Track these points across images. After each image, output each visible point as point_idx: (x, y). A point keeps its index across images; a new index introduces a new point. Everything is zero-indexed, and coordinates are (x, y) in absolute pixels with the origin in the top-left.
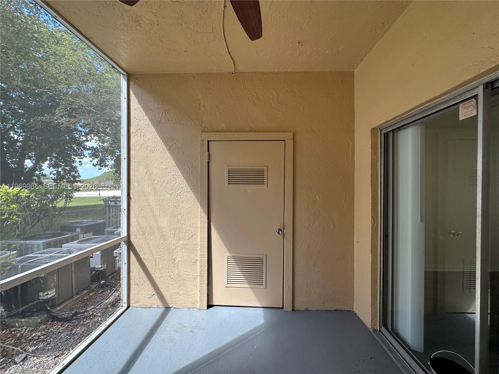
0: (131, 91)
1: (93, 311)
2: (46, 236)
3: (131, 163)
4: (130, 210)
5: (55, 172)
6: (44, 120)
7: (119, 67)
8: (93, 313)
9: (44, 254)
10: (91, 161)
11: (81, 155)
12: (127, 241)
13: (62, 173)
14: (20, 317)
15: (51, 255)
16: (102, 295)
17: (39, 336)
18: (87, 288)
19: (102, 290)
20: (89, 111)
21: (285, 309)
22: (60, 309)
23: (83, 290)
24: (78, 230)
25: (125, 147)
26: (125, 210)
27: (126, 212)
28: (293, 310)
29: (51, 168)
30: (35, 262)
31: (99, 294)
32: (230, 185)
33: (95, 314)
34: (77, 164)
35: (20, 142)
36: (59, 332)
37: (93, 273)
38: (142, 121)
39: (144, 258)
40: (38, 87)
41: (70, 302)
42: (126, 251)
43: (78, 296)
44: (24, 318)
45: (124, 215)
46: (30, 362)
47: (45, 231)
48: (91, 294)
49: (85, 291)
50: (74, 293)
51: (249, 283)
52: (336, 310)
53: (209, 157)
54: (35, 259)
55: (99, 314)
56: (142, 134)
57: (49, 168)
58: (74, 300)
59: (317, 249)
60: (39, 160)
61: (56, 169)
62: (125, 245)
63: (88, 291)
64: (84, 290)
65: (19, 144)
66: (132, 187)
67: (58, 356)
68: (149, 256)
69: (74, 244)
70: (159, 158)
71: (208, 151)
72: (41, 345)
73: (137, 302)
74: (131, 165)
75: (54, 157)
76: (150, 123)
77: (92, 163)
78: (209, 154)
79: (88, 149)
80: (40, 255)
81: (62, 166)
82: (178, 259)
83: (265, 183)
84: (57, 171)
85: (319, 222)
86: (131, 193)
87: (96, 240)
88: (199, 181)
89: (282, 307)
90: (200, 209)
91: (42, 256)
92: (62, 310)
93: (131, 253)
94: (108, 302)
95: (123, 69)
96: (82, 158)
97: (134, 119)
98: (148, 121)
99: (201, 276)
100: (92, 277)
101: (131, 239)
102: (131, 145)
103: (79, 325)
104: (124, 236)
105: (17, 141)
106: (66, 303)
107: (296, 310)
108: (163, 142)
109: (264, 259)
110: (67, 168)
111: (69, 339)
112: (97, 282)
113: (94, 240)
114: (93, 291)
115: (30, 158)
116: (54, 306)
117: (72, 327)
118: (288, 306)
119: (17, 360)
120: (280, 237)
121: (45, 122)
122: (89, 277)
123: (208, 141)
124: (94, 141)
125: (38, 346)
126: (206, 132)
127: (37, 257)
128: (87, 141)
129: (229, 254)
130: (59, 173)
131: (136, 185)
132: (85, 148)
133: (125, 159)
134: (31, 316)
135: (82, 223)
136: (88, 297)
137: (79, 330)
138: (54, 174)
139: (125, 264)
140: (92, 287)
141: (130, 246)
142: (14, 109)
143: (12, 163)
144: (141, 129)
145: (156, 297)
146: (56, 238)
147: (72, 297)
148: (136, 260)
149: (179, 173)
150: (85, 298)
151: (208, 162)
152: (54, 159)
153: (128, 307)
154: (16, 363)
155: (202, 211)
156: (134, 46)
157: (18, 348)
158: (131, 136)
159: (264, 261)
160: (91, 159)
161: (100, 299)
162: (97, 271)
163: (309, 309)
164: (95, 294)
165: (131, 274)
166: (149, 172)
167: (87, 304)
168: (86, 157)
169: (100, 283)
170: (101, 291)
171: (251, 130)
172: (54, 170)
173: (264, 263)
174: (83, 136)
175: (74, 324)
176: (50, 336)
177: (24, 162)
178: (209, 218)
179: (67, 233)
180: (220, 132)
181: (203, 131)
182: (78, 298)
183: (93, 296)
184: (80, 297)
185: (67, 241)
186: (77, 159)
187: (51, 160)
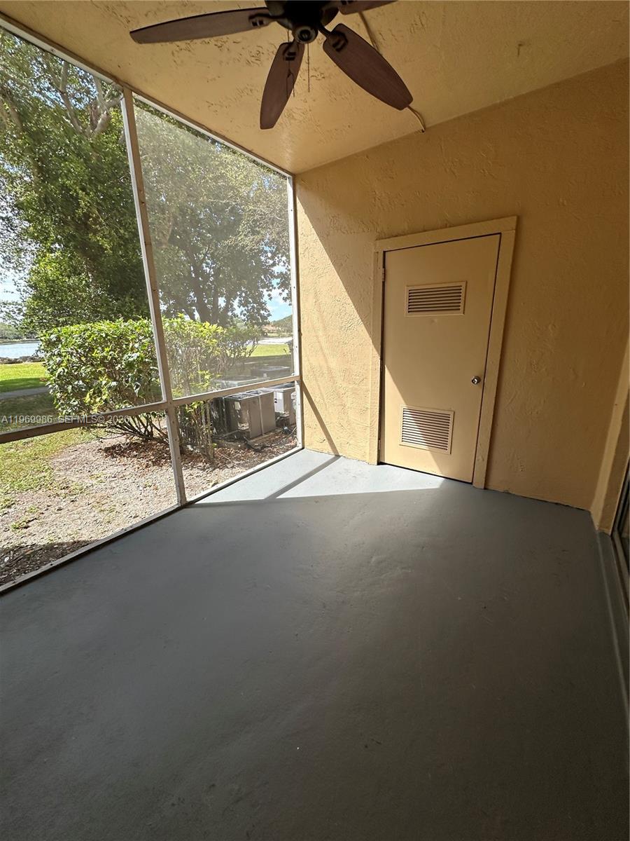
0: (297, 199)
3: (301, 292)
4: (301, 348)
5: (245, 312)
6: (229, 244)
7: (284, 171)
10: (280, 294)
11: (269, 287)
12: (300, 380)
17: (240, 457)
19: (285, 435)
20: (273, 220)
21: (474, 485)
22: (253, 441)
24: (265, 375)
25: (294, 274)
26: (296, 347)
27: (297, 349)
28: (485, 489)
29: (242, 306)
32: (410, 313)
34: (266, 298)
35: (212, 276)
37: (278, 418)
38: (309, 237)
39: (315, 401)
41: (260, 439)
42: (299, 392)
43: (266, 436)
45: (296, 353)
47: (240, 374)
48: (277, 437)
49: (272, 433)
50: (263, 432)
51: (429, 444)
52: (557, 504)
53: (385, 276)
56: (310, 254)
58: (263, 438)
59: (536, 410)
60: (229, 298)
61: (246, 307)
62: (298, 385)
63: (274, 433)
64: (270, 432)
65: (211, 279)
66: (302, 321)
68: (320, 399)
71: (384, 267)
72: (241, 462)
73: (310, 445)
74: (301, 295)
75: (244, 291)
77: (282, 296)
78: (385, 271)
79: (277, 277)
82: (348, 405)
83: (462, 308)
85: (546, 370)
86: (302, 329)
88: (372, 310)
89: (471, 482)
90: (372, 347)
92: (255, 442)
95: (287, 172)
96: (271, 290)
97: (302, 236)
98: (315, 237)
99: (371, 427)
100: (277, 422)
101: (303, 379)
102: (300, 270)
104: (297, 376)
105: (209, 275)
107: (491, 490)
108: (331, 261)
109: (452, 416)
112: (281, 428)
114: (277, 435)
115: (222, 295)
116: (249, 437)
118: (479, 482)
119: (229, 466)
120: (477, 389)
121: (231, 246)
122: (274, 422)
123: (384, 252)
124: (282, 263)
126: (382, 239)
128: (274, 264)
129: (405, 406)
130: (248, 313)
131: (306, 318)
132: (273, 276)
133: (294, 288)
136: (274, 439)
138: (244, 315)
139: (299, 404)
140: (277, 431)
141: (303, 387)
142: (203, 234)
143: (209, 303)
144: (309, 247)
145: (327, 443)
147: (262, 435)
148: (308, 402)
149: (350, 301)
150: (272, 439)
151: (384, 283)
152: (243, 294)
153: (303, 448)
154: (228, 468)
155: (375, 350)
158: (300, 259)
159: (451, 419)
160: (280, 291)
162: (281, 417)
163: (510, 492)
164: (280, 437)
165: (305, 416)
166: (318, 302)
168: (275, 288)
169: (283, 429)
171: (446, 225)
172: (244, 308)
173: (451, 422)
174: (269, 258)
177: (218, 300)
178: (382, 359)
180: (401, 235)
181: (379, 239)
183: (278, 439)
184: (268, 437)
186: (265, 293)
187: (240, 296)
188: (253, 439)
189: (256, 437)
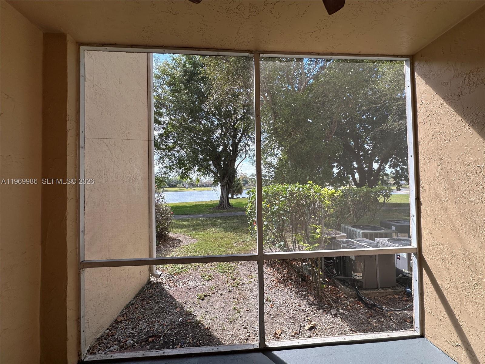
0: (416, 75)
1: (391, 314)
2: (367, 227)
3: (420, 160)
4: (421, 218)
5: (394, 172)
6: (381, 129)
7: (397, 57)
8: (391, 316)
9: (359, 242)
12: (418, 254)
13: (400, 172)
14: (342, 283)
15: (362, 244)
16: (406, 303)
17: (348, 306)
18: (393, 287)
19: (407, 298)
22: (366, 293)
23: (388, 288)
24: (394, 228)
25: (412, 143)
26: (414, 216)
27: (415, 218)
29: (392, 168)
30: (350, 246)
31: (403, 300)
33: (392, 318)
35: (370, 150)
36: (360, 312)
37: (401, 275)
39: (442, 286)
40: (377, 104)
41: (375, 292)
42: (416, 265)
43: (382, 291)
44: (343, 285)
45: (413, 223)
46: (337, 320)
48: (395, 296)
49: (390, 290)
50: (379, 286)
54: (351, 244)
55: (395, 321)
56: (433, 121)
57: (390, 168)
58: (378, 292)
60: (384, 161)
61: (395, 169)
62: (415, 258)
63: (393, 291)
65: (370, 152)
66: (422, 189)
67: (353, 331)
68: (449, 285)
69: (385, 240)
70: (461, 147)
72: (347, 313)
73: (434, 337)
74: (420, 162)
75: (393, 158)
76: (444, 102)
80: (356, 242)
81: (400, 165)
84: (396, 171)
86: (421, 197)
87: (406, 242)
91: (356, 243)
92: (367, 295)
93: (424, 271)
94: (410, 315)
97: (422, 106)
100: (398, 279)
101: (423, 254)
102: (419, 139)
103: (375, 317)
104: (413, 247)
105: (369, 150)
106: (371, 291)
108: (467, 122)
110: (404, 167)
111: (365, 323)
112: (404, 287)
113: (404, 242)
114: (397, 294)
115: (377, 162)
116: (361, 288)
117: (370, 315)
119: (333, 312)
121: (383, 130)
122: (395, 278)
125: (345, 312)
127: (353, 242)
130: (397, 172)
131: (427, 186)
133: (411, 156)
134: (347, 286)
135: (398, 221)
136: (392, 297)
137: (374, 322)
138: (394, 174)
139: (416, 280)
140: (397, 289)
141: (422, 263)
143: (366, 167)
144: (431, 115)
145: (465, 353)
146: (372, 231)
147: (377, 288)
148: (430, 282)
150: (389, 296)
152: (393, 160)
153: (422, 337)
154: (331, 313)
156: (401, 24)
157: (333, 304)
158: (419, 128)
161: (402, 306)
162: (405, 276)
164: (399, 298)
166: (444, 169)
167: (389, 303)
169: (406, 289)
170: (405, 299)
172: (394, 169)
175: (372, 314)
176: (354, 310)
177: (372, 165)
179: (383, 228)
182: (382, 292)
183: (396, 298)
184: (384, 292)
185: (381, 236)
187: (391, 161)
188: (366, 289)
189: (371, 289)
